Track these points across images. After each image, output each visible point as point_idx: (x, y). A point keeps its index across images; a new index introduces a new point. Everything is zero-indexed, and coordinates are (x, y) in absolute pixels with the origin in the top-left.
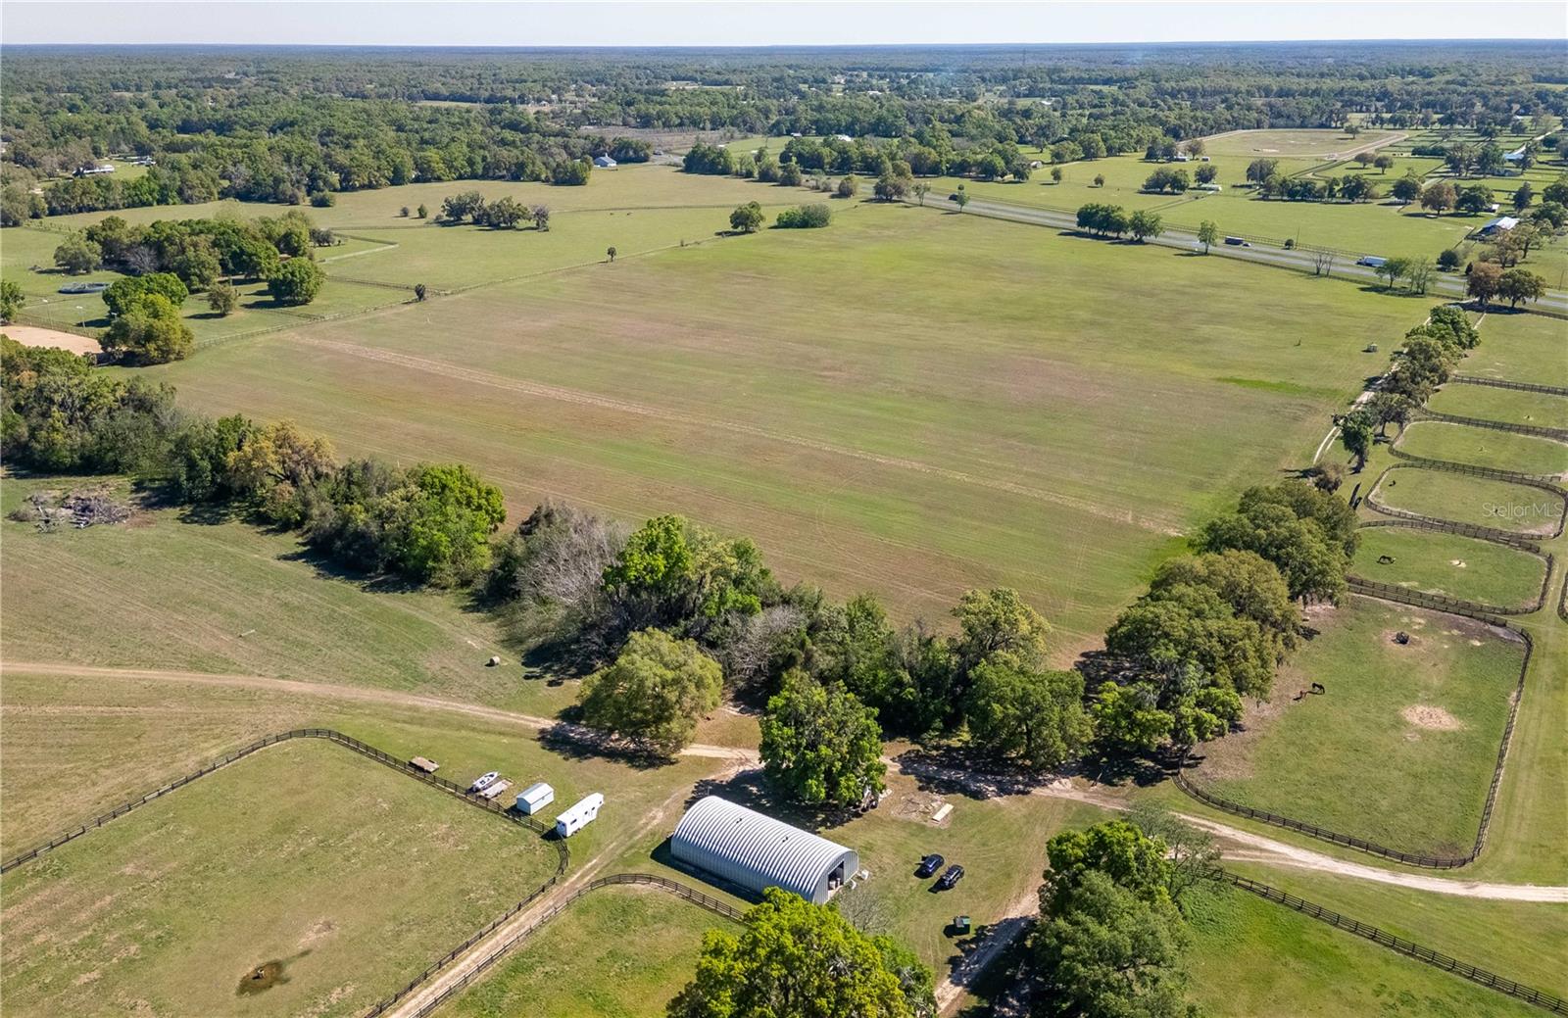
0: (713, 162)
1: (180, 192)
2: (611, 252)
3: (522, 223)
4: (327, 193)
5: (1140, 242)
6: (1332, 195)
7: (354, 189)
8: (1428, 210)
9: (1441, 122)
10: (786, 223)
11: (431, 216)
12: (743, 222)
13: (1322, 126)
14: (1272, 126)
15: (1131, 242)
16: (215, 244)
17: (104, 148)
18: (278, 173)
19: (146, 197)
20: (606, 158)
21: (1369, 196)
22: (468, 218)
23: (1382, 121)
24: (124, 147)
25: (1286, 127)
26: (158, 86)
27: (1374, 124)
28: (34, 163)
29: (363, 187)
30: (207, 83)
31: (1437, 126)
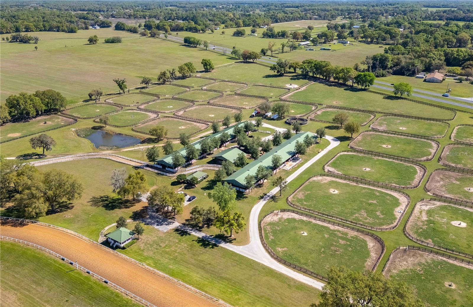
0: (122, 26)
3: (31, 41)
5: (196, 47)
6: (279, 36)
8: (294, 40)
9: (362, 18)
10: (108, 41)
11: (10, 40)
12: (92, 41)
20: (96, 26)
21: (287, 37)
22: (18, 40)
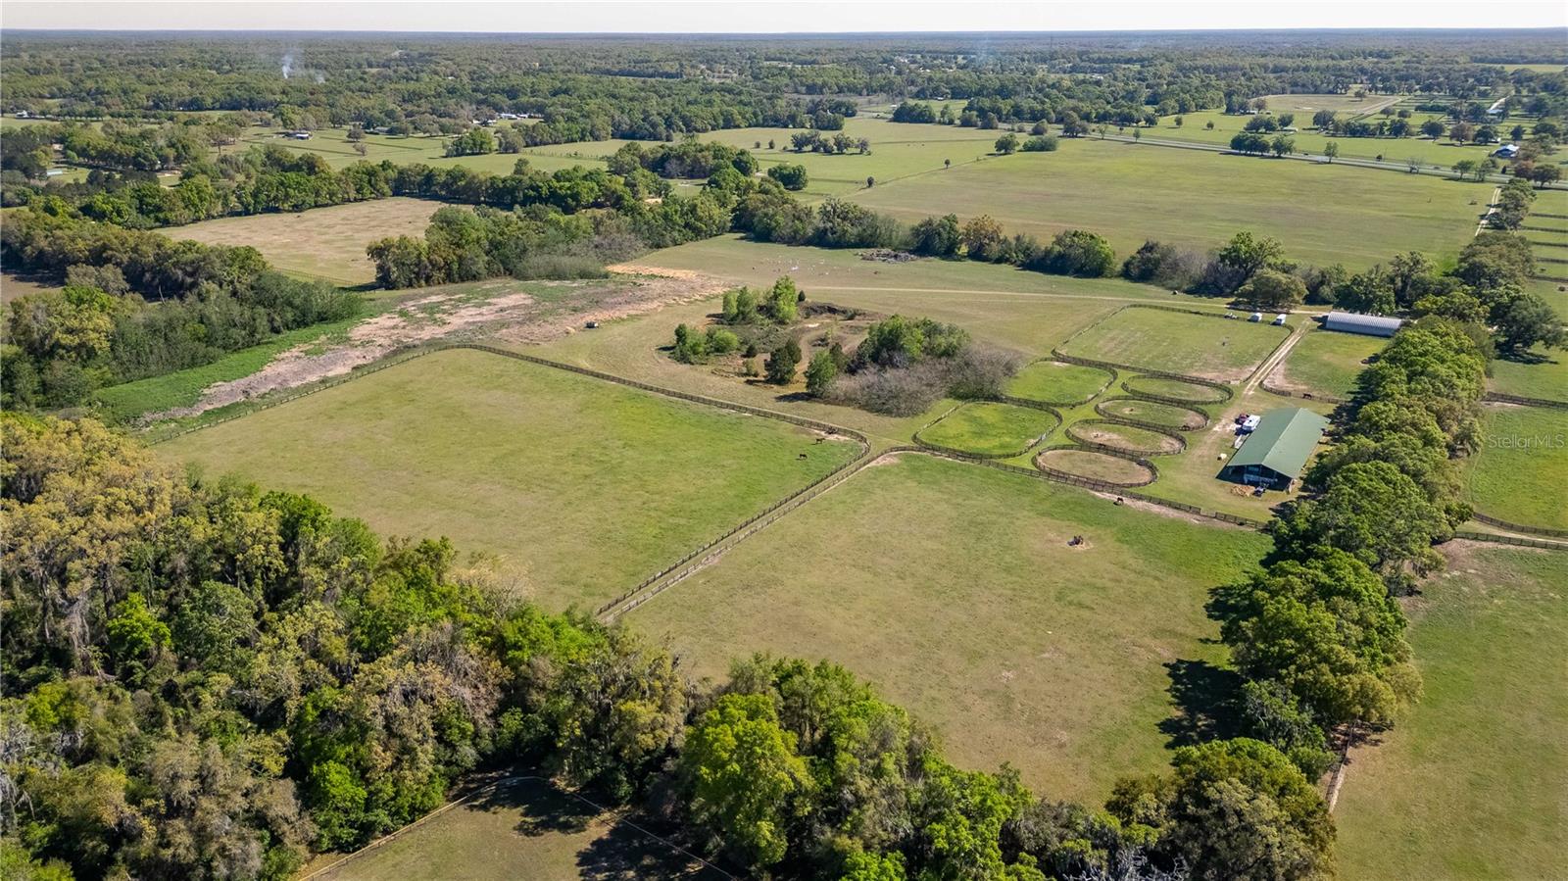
0: (920, 114)
1: (592, 133)
3: (850, 150)
5: (1279, 157)
6: (1382, 133)
8: (1454, 142)
10: (1029, 148)
11: (778, 147)
12: (1005, 147)
13: (1330, 92)
14: (1292, 92)
15: (1273, 157)
19: (575, 136)
21: (1409, 134)
22: (810, 148)
23: (1377, 89)
25: (1304, 93)
27: (1370, 91)
31: (1419, 93)
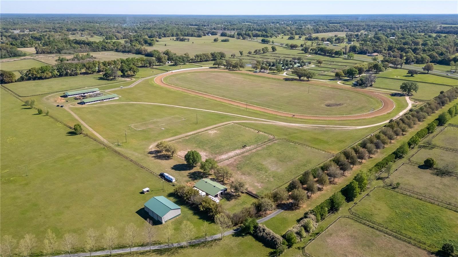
0: (225, 34)
2: (193, 43)
3: (186, 40)
4: (161, 37)
7: (166, 37)
10: (223, 41)
11: (174, 40)
12: (215, 40)
16: (143, 40)
17: (130, 32)
18: (155, 34)
20: (210, 34)
24: (133, 32)
26: (141, 23)
28: (120, 33)
29: (167, 37)
30: (150, 22)
